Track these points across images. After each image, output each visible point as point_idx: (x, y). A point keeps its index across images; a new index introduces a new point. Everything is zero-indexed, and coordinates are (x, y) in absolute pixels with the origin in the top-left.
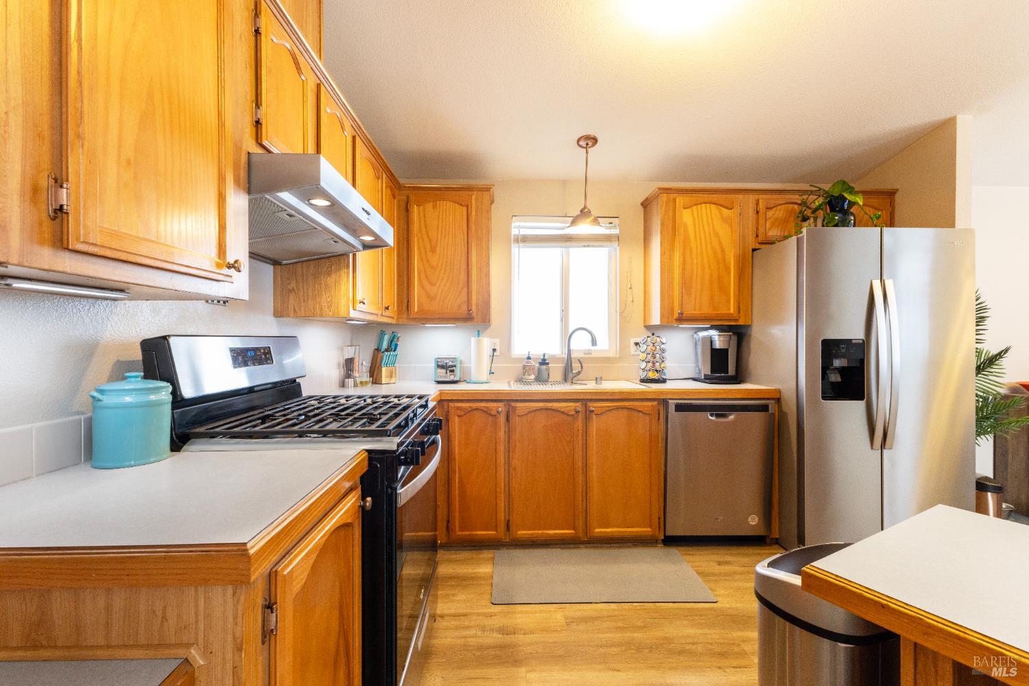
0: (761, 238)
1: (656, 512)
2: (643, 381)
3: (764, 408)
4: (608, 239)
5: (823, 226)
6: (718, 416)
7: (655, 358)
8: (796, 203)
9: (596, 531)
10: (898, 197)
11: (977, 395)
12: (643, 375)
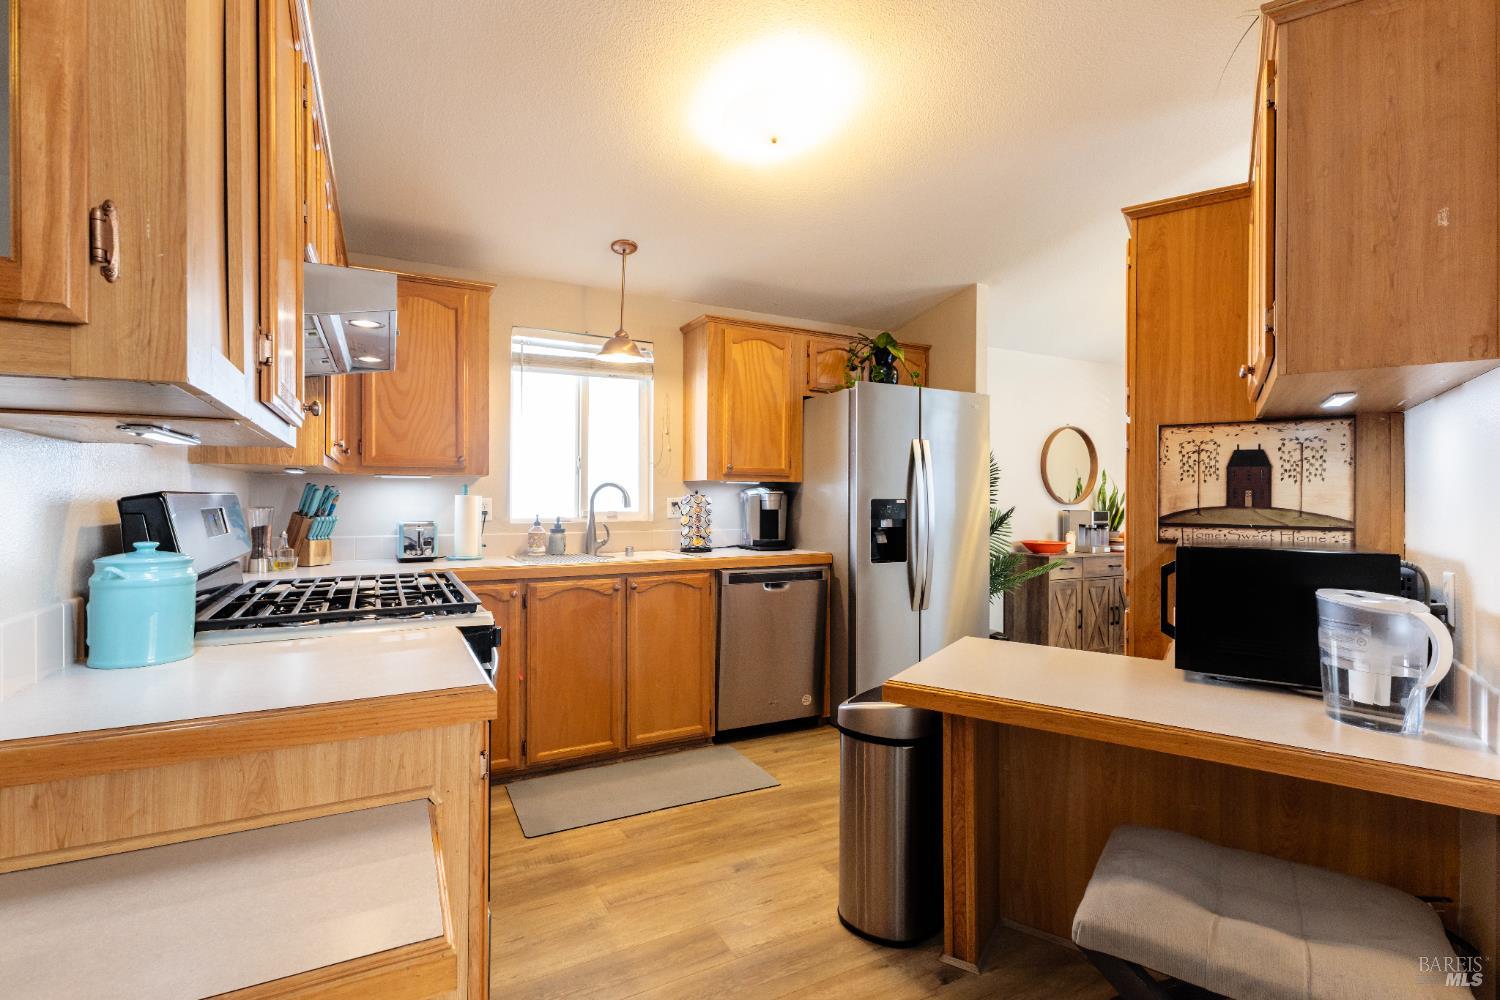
0: (811, 386)
1: (708, 706)
2: (685, 550)
3: (817, 575)
4: (639, 369)
5: (871, 380)
6: (773, 586)
7: (699, 521)
8: (844, 349)
9: (638, 737)
10: (932, 353)
11: (991, 555)
12: (686, 543)
